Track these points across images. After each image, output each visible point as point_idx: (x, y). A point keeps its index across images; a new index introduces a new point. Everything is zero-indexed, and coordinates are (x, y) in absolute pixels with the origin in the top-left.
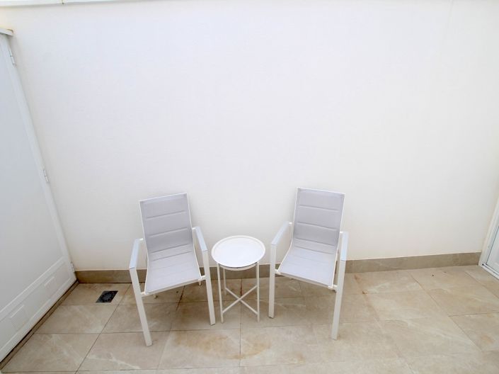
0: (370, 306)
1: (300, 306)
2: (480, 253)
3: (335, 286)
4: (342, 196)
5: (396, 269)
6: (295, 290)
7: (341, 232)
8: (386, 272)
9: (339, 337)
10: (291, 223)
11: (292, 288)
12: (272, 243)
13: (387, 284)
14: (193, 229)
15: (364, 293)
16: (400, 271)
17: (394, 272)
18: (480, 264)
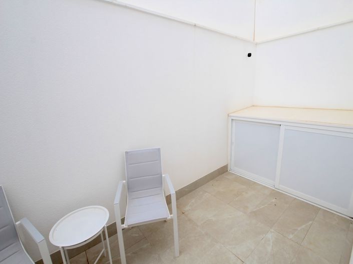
0: (190, 220)
1: (145, 246)
2: (227, 165)
3: (172, 215)
4: (159, 149)
5: (194, 190)
6: (137, 235)
7: (163, 175)
8: (190, 193)
9: (180, 253)
10: (124, 181)
11: (134, 235)
12: (115, 203)
13: (193, 201)
14: (17, 223)
15: (183, 213)
16: (197, 189)
17: (194, 191)
18: (228, 170)
